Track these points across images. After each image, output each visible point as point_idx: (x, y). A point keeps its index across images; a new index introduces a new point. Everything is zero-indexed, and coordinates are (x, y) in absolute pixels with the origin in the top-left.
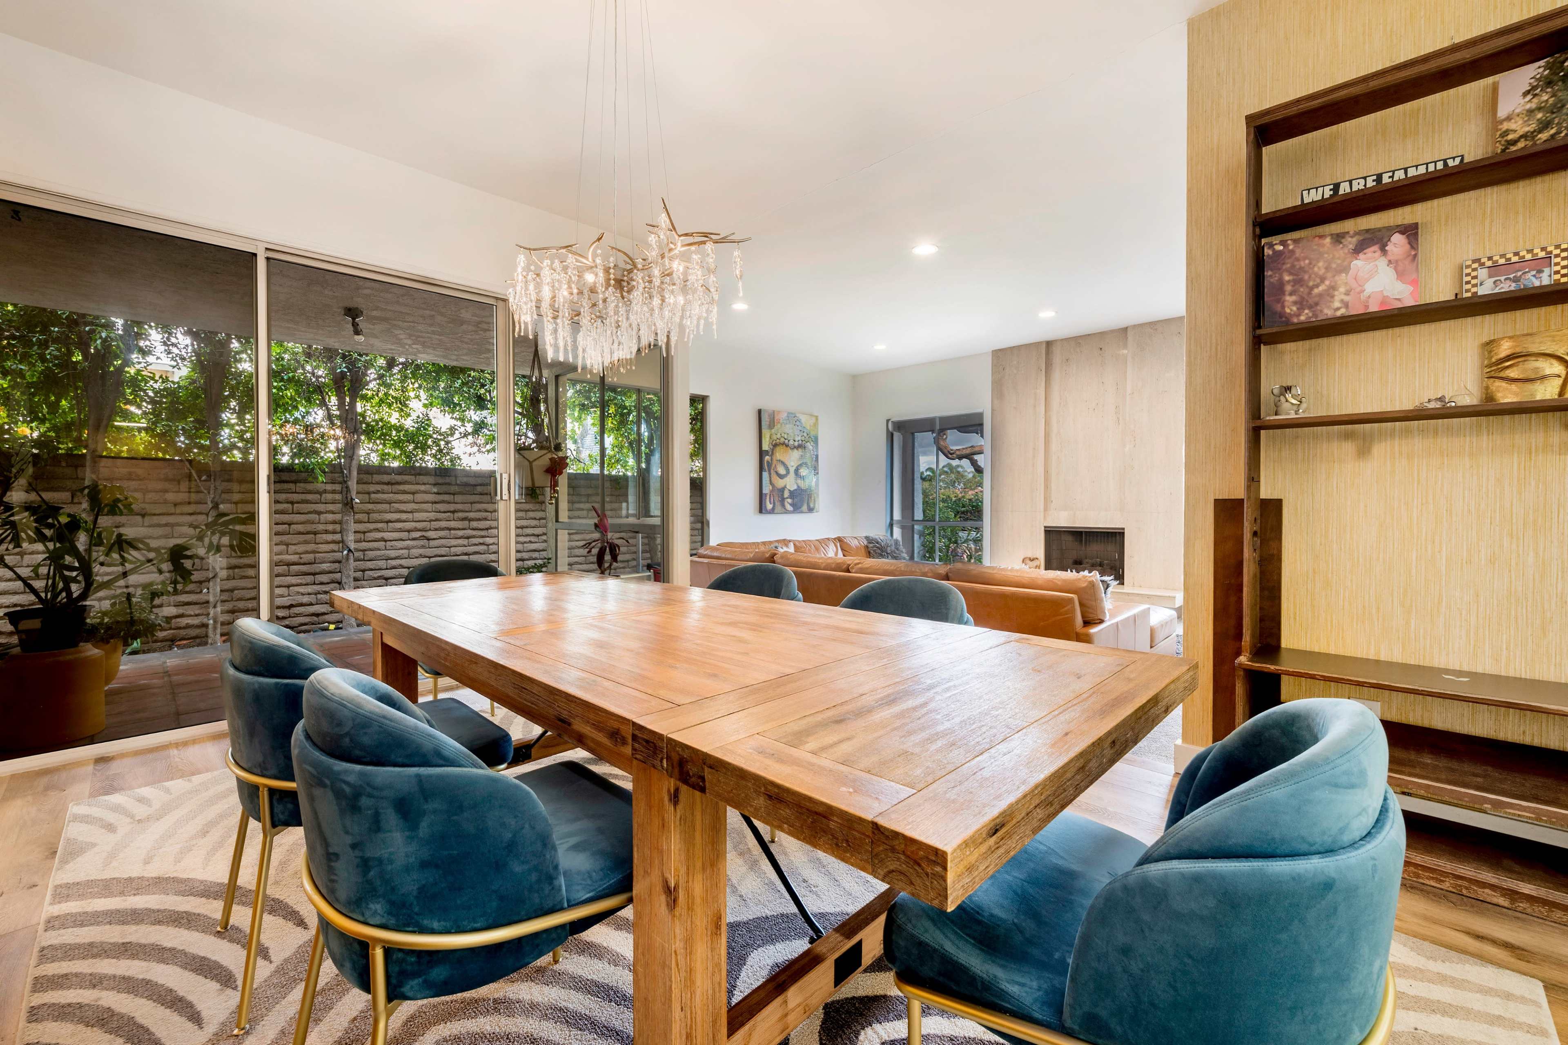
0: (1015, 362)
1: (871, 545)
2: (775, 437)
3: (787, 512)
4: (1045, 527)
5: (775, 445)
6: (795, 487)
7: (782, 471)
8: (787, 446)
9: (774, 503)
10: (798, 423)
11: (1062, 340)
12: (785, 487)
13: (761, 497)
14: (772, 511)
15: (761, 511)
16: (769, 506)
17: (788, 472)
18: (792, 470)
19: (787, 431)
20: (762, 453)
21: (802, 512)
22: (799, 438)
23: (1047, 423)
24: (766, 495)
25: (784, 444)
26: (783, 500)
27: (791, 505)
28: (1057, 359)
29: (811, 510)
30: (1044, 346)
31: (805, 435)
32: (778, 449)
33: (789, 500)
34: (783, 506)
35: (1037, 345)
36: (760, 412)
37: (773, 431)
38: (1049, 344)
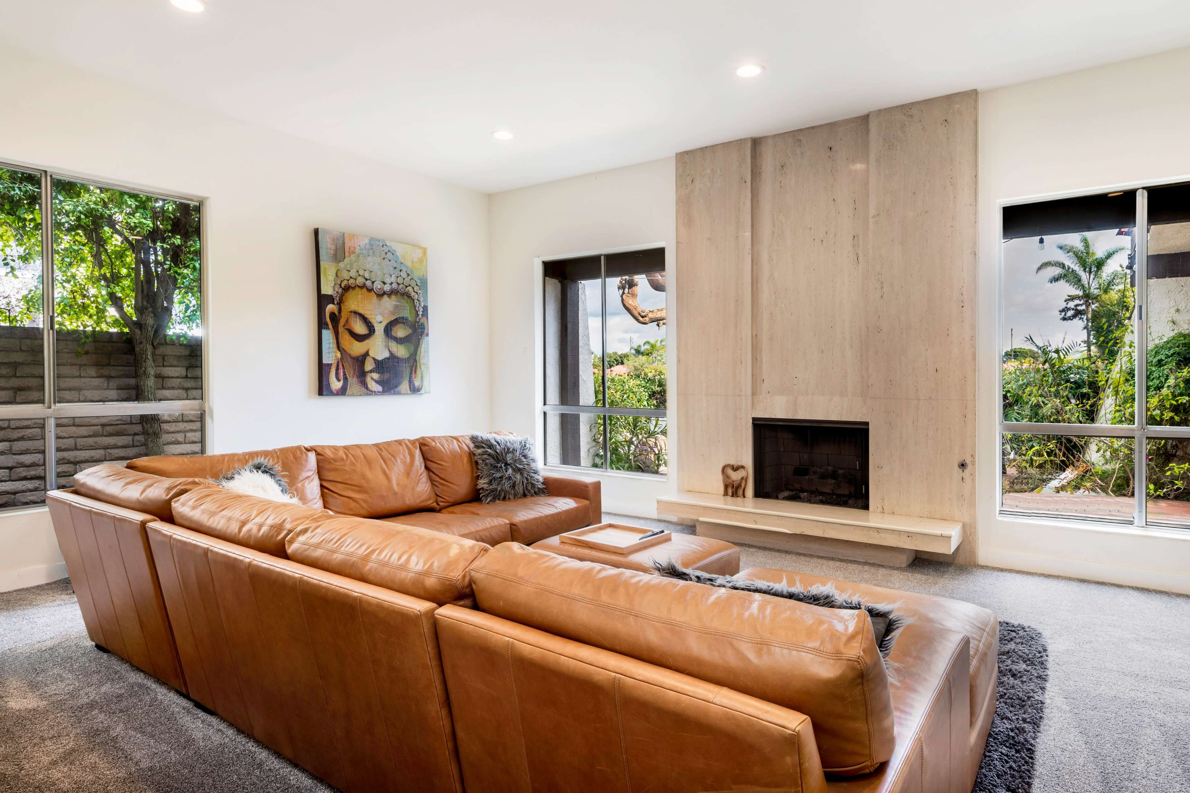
0: (709, 171)
1: (480, 451)
2: (345, 275)
3: (370, 393)
4: (754, 419)
5: (347, 289)
6: (387, 355)
7: (360, 328)
8: (370, 290)
9: (346, 379)
10: (389, 255)
11: (775, 136)
12: (367, 354)
13: (322, 370)
14: (342, 392)
15: (321, 393)
16: (336, 385)
17: (371, 330)
18: (379, 329)
19: (368, 267)
20: (322, 300)
21: (399, 393)
22: (393, 279)
23: (755, 262)
24: (329, 365)
25: (363, 287)
26: (362, 375)
27: (377, 382)
28: (768, 163)
29: (415, 390)
30: (749, 145)
31: (404, 275)
32: (351, 294)
33: (376, 376)
34: (364, 384)
35: (740, 142)
36: (316, 232)
37: (342, 265)
38: (756, 143)
